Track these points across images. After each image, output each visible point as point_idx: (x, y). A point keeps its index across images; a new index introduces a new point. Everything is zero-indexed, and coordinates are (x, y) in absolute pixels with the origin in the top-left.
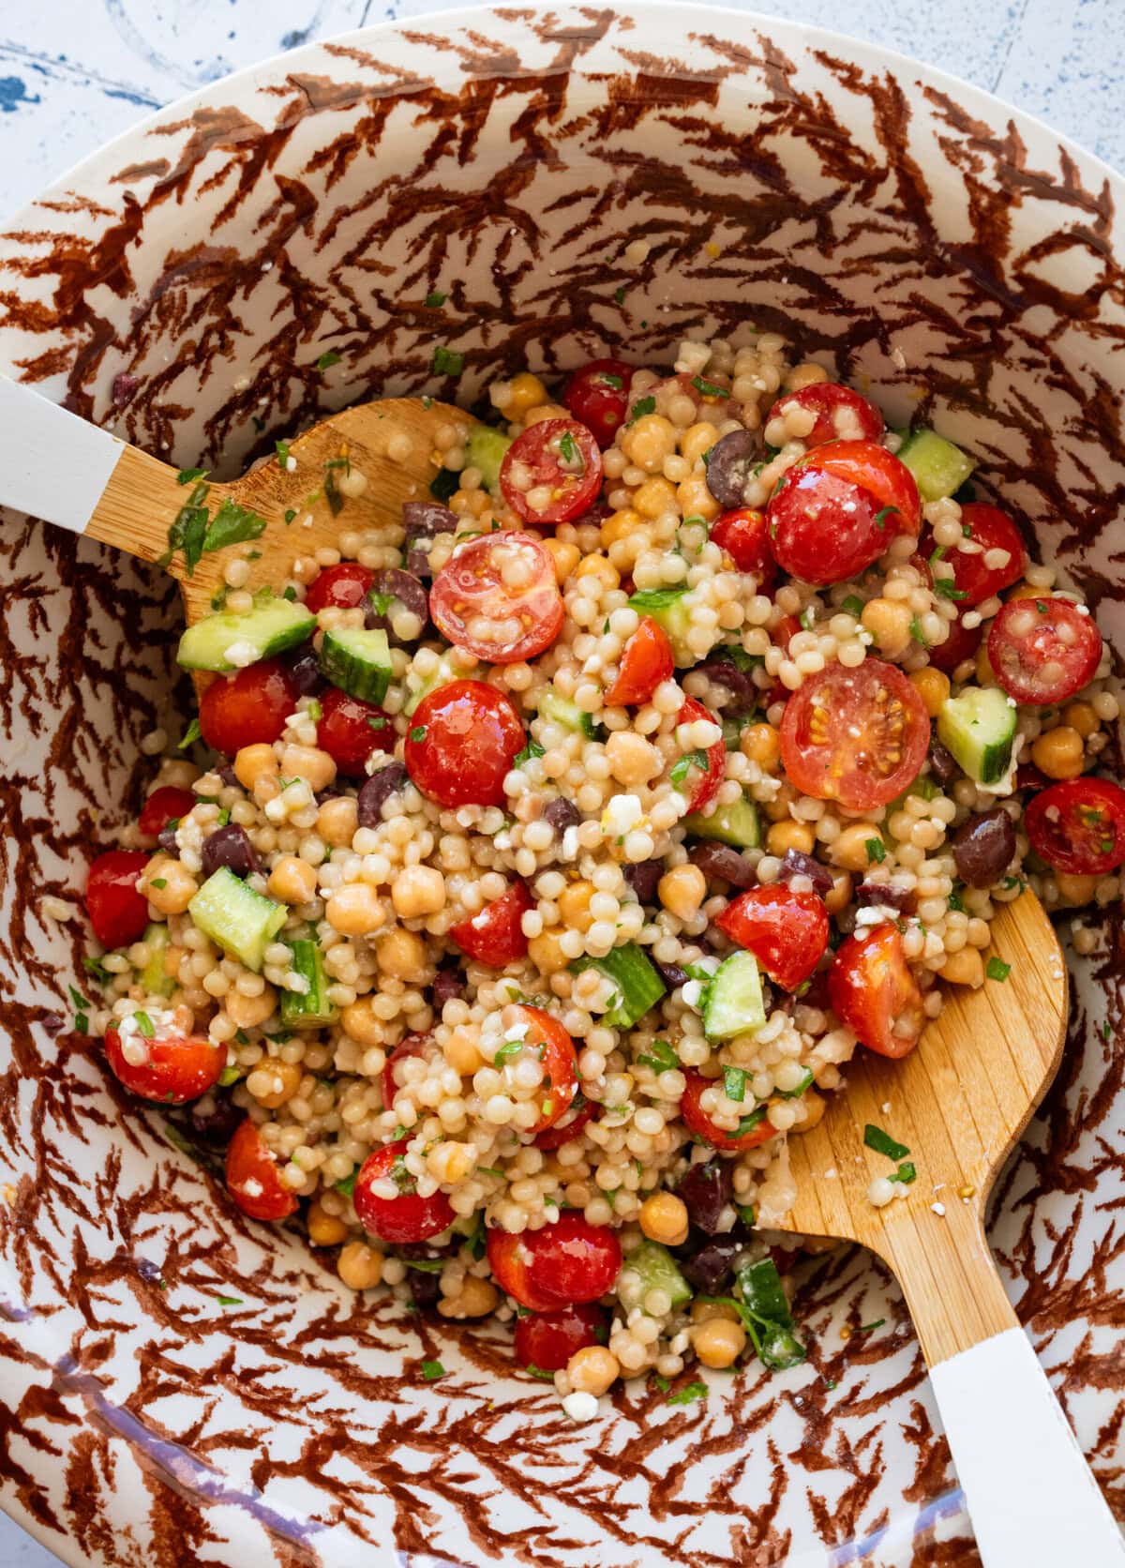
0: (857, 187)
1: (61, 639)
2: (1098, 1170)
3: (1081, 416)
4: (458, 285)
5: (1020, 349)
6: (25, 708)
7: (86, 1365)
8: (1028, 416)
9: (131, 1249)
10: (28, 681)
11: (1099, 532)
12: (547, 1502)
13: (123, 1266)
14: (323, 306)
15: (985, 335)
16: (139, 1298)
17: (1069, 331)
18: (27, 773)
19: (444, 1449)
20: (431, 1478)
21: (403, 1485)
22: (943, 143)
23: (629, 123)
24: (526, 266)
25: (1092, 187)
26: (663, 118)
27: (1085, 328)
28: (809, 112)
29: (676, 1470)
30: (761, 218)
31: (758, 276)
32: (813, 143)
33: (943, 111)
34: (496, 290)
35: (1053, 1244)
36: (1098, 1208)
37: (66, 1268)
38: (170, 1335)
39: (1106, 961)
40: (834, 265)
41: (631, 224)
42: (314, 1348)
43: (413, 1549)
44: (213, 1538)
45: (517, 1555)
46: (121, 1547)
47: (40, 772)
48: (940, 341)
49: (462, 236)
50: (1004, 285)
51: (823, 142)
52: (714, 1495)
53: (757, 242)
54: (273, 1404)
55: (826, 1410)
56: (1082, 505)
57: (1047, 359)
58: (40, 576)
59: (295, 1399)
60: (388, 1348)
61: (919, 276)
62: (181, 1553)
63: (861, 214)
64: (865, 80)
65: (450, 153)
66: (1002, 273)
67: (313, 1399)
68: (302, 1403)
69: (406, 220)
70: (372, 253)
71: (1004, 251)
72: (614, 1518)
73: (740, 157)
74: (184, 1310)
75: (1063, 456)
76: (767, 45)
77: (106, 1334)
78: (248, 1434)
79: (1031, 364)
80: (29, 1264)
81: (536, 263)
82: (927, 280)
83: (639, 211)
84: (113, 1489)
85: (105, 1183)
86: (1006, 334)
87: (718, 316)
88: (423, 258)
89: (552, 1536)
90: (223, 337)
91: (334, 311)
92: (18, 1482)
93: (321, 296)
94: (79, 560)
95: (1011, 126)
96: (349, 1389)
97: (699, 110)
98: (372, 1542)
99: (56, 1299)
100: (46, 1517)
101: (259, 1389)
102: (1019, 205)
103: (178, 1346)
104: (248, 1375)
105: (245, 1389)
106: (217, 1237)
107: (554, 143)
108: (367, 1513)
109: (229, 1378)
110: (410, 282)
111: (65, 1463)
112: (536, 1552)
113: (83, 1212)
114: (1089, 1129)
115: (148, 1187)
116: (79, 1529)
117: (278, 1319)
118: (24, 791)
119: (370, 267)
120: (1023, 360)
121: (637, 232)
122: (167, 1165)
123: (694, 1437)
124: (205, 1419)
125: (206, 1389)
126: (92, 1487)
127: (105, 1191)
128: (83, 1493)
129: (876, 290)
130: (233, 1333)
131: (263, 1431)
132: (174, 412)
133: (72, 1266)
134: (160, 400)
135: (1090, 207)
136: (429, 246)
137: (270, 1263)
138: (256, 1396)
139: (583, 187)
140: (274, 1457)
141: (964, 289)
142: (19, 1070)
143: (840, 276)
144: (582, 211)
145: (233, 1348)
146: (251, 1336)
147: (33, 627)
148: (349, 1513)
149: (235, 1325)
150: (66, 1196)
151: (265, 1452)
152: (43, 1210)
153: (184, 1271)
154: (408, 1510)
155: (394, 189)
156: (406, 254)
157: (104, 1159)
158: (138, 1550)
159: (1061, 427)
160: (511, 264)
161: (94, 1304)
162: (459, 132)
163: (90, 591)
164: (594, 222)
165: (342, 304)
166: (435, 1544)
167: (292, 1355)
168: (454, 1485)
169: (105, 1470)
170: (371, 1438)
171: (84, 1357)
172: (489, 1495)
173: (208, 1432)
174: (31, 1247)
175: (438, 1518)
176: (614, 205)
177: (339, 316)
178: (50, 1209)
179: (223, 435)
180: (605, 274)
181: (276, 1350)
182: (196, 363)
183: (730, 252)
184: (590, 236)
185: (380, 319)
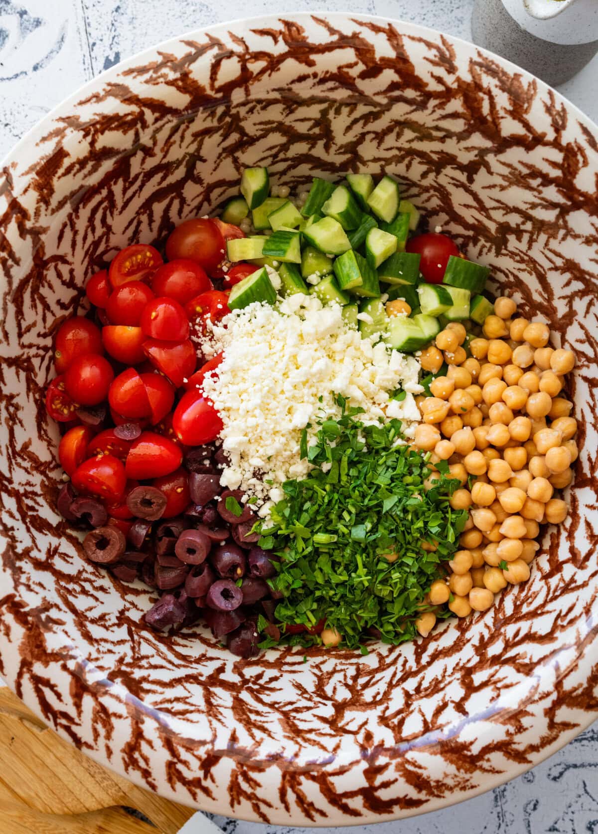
0: (139, 126)
1: (79, 556)
2: (571, 307)
3: (284, 106)
4: (59, 302)
5: (243, 111)
6: (96, 589)
7: (370, 747)
8: (269, 126)
9: (336, 701)
10: (86, 580)
11: (331, 132)
12: (549, 607)
13: (340, 708)
14: (28, 359)
15: (228, 119)
16: (358, 710)
17: (251, 88)
18: (121, 608)
19: (501, 634)
20: (508, 646)
21: (503, 658)
22: (147, 82)
23: (52, 191)
24: (71, 271)
25: (205, 41)
26: (59, 178)
27: (254, 81)
28: (98, 122)
29: (572, 550)
30: (122, 170)
31: (141, 188)
32: (112, 129)
33: (135, 74)
34: (71, 290)
35: (587, 344)
36: (585, 317)
37: (326, 728)
38: (380, 708)
39: (494, 247)
40: (160, 155)
41: (87, 220)
42: (425, 659)
43: (531, 670)
44: (471, 743)
45: (561, 631)
46: (450, 782)
47: (124, 602)
48: (217, 137)
49: (43, 286)
50: (216, 99)
51: (113, 126)
52: (591, 540)
53: (129, 178)
54: (436, 687)
55: (589, 476)
56: (317, 130)
57: (254, 103)
58: (50, 544)
59: (440, 678)
60: (445, 631)
61: (188, 127)
62: (468, 760)
63: (149, 131)
64: (102, 93)
65: (12, 266)
66: (210, 96)
67: (445, 671)
68: (444, 677)
69: (22, 302)
70: (24, 325)
71: (204, 89)
72: (573, 585)
73: (95, 160)
74: (375, 697)
75: (293, 124)
76: (62, 119)
77: (363, 731)
78: (441, 704)
79: (251, 111)
80: (315, 741)
81: (73, 266)
82: (191, 125)
83: (85, 213)
84: (425, 768)
85: (303, 693)
86: (234, 111)
87: (143, 214)
88: (40, 307)
89: (563, 613)
90: (12, 405)
91: (34, 356)
92: (396, 804)
93: (25, 356)
94: (54, 525)
95: (160, 53)
96: (451, 656)
97: (67, 162)
98: (517, 683)
99: (336, 740)
100: (418, 803)
101: (426, 689)
102: (191, 72)
103: (387, 708)
104: (418, 690)
105: (423, 694)
106: (354, 667)
107: (37, 225)
108: (504, 678)
109: (414, 697)
110: (44, 319)
111: (402, 780)
112: (565, 623)
113: (308, 709)
114: (553, 299)
115: (316, 679)
116: (431, 793)
117: (404, 665)
118: (127, 614)
119: (28, 329)
120: (248, 113)
121: (91, 220)
122: (312, 667)
123: (564, 534)
124: (423, 715)
125: (411, 709)
126: (419, 776)
127: (305, 695)
128: (418, 781)
129: (180, 147)
130: (397, 685)
131: (444, 698)
132: (26, 446)
133: (327, 726)
134: (18, 448)
135: (211, 46)
136: (38, 302)
137: (379, 654)
138: (428, 692)
139: (60, 227)
140: (457, 700)
141: (206, 114)
142: (235, 694)
143: (165, 157)
144: (68, 234)
145: (403, 689)
146: (403, 679)
147: (68, 562)
148: (499, 685)
149: (394, 682)
150: (297, 710)
151: (452, 702)
152: (297, 722)
153: (359, 688)
154: (514, 662)
155: (9, 298)
156: (33, 312)
157: (293, 688)
158: (456, 776)
159: (283, 117)
160: (66, 276)
161: (348, 728)
162: (7, 257)
163: (69, 531)
164: (76, 233)
165: (33, 351)
166: (535, 660)
167: (422, 669)
168: (517, 639)
169: (416, 766)
170: (476, 659)
171: (366, 745)
172: (531, 628)
173: (429, 718)
174: (308, 736)
175: (525, 653)
176: (75, 220)
177: (37, 356)
178: (299, 719)
179: (47, 435)
180: (96, 244)
181: (415, 674)
182: (15, 423)
183: (125, 191)
184: (79, 238)
185: (48, 342)
